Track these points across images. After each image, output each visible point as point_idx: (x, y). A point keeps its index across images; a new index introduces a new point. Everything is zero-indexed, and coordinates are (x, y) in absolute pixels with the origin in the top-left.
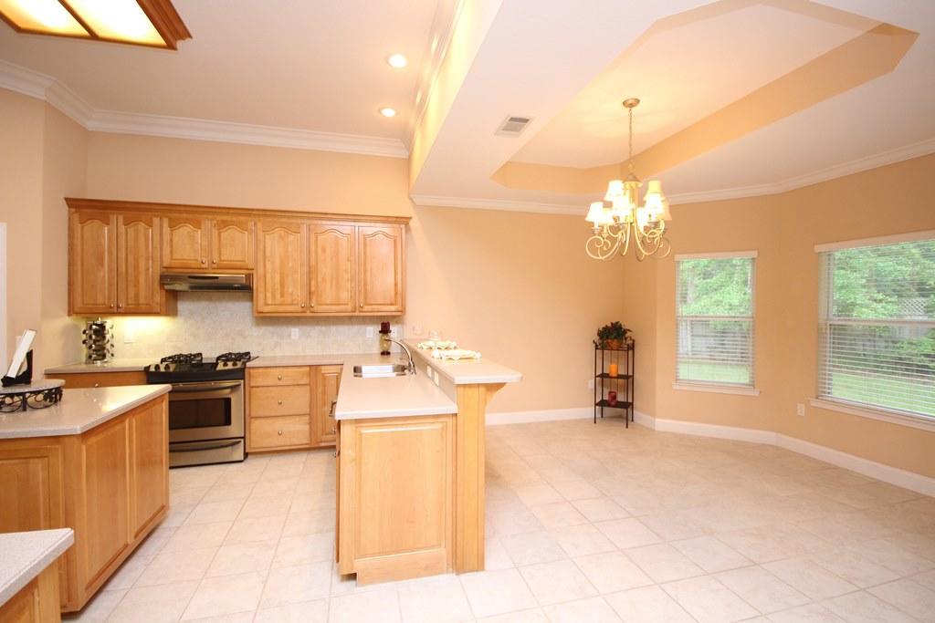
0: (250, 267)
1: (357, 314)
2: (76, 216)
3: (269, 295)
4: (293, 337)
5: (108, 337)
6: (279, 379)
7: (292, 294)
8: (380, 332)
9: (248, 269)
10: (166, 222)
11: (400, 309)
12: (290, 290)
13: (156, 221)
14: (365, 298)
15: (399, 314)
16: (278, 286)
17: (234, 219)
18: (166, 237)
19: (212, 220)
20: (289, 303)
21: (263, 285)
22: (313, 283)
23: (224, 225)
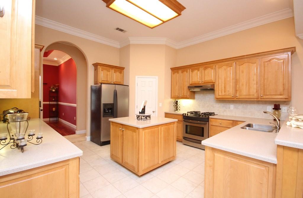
0: (214, 82)
1: (259, 99)
2: (172, 72)
3: (220, 92)
4: (231, 108)
5: (178, 104)
6: (221, 124)
7: (229, 91)
8: (273, 109)
9: (213, 83)
10: (191, 70)
11: (287, 97)
12: (228, 90)
13: (188, 70)
14: (264, 92)
15: (287, 100)
16: (223, 88)
17: (209, 66)
18: (191, 75)
19: (203, 67)
20: (228, 94)
21: (218, 87)
22: (238, 86)
23: (206, 68)
